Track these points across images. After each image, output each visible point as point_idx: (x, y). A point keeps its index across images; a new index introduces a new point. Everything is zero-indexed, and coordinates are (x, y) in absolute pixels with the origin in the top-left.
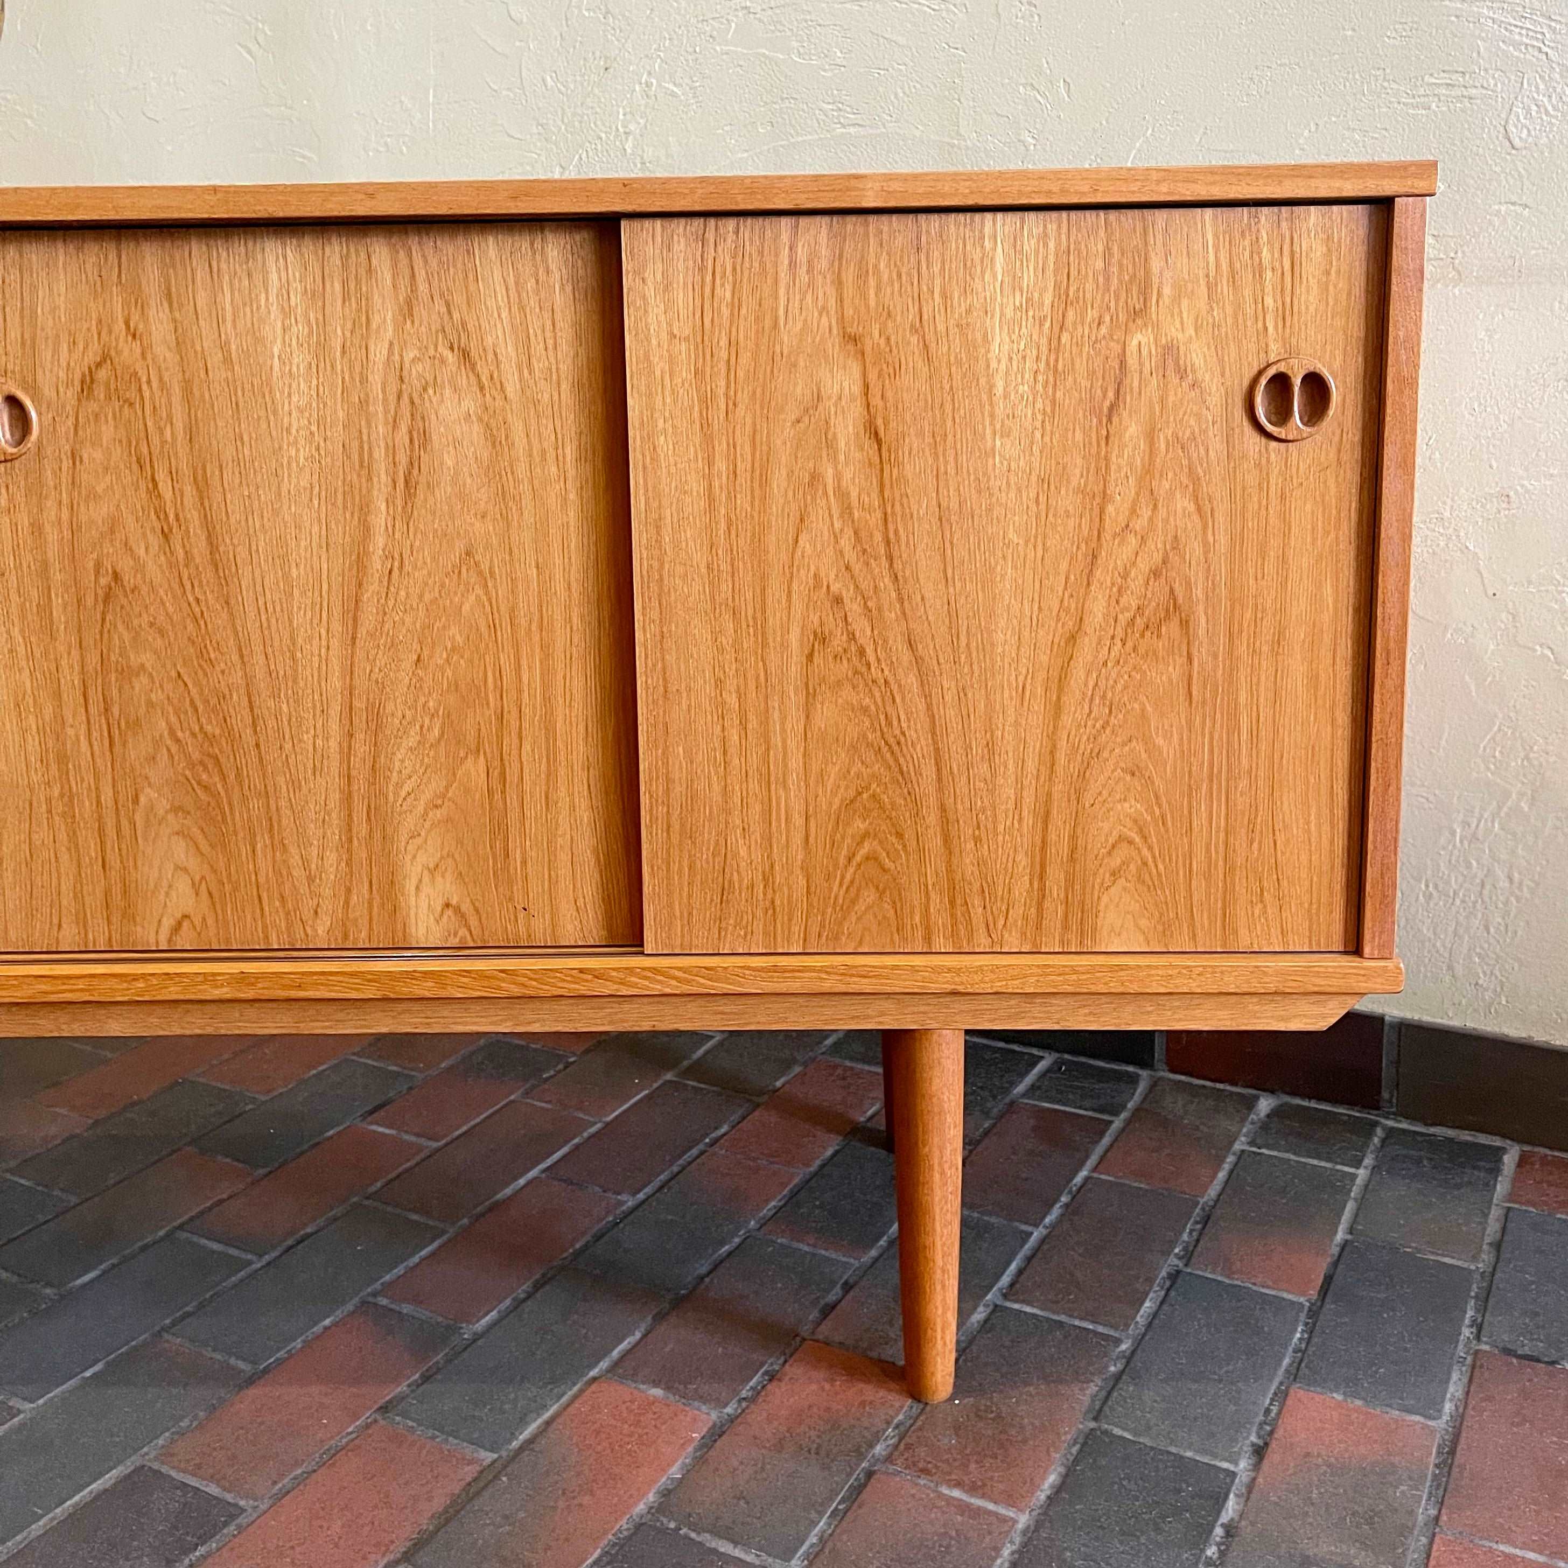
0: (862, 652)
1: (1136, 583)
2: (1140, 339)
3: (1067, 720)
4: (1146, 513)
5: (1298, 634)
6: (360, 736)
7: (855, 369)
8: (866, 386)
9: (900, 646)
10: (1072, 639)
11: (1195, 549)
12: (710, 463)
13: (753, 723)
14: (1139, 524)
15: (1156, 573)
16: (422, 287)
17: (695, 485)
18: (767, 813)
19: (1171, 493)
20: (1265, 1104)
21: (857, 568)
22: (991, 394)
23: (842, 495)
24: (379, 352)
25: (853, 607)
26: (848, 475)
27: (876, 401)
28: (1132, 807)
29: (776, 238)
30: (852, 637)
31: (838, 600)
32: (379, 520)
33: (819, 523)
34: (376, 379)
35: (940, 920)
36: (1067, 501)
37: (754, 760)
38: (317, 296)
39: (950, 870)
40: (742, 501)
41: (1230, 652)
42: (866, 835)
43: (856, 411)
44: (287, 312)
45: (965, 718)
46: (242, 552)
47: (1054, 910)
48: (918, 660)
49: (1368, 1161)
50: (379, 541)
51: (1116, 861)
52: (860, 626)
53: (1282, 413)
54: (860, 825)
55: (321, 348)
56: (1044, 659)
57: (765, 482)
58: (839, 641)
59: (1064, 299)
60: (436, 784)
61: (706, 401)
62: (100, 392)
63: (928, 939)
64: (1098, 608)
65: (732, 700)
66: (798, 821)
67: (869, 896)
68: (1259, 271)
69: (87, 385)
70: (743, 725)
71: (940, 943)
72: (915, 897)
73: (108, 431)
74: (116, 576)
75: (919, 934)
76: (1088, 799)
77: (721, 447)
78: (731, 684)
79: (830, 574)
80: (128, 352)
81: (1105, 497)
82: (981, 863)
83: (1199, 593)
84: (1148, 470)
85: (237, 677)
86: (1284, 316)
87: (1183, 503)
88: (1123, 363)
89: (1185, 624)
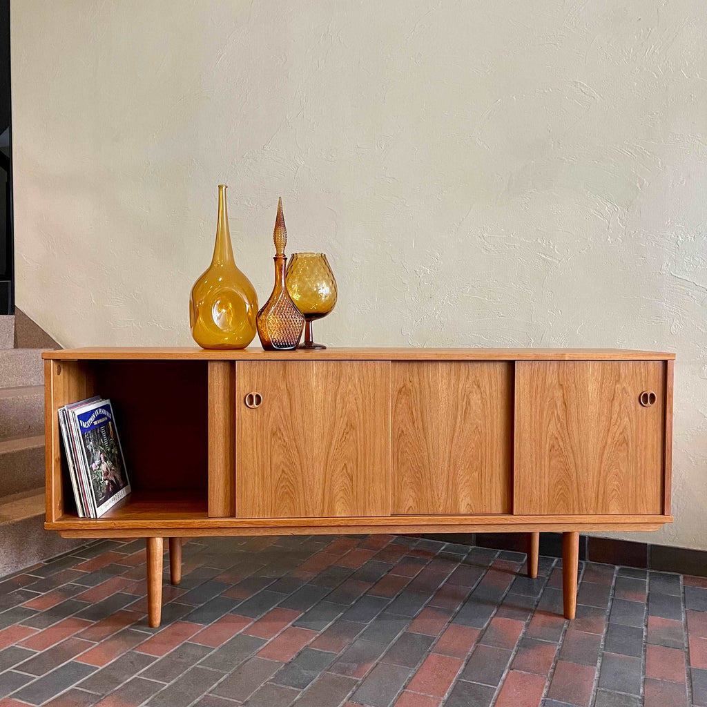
0: (561, 449)
1: (617, 435)
2: (618, 386)
3: (603, 465)
4: (619, 421)
5: (649, 446)
6: (451, 467)
7: (561, 391)
8: (563, 394)
9: (569, 448)
10: (604, 447)
11: (629, 428)
12: (531, 409)
13: (538, 465)
14: (618, 424)
15: (621, 434)
16: (471, 373)
17: (528, 414)
18: (540, 484)
19: (624, 418)
20: (617, 568)
21: (561, 432)
22: (588, 395)
23: (558, 416)
24: (461, 386)
25: (560, 440)
26: (559, 412)
27: (565, 397)
28: (616, 483)
29: (546, 365)
30: (559, 446)
31: (557, 438)
32: (458, 421)
33: (553, 422)
34: (460, 391)
35: (576, 508)
36: (603, 418)
37: (538, 472)
38: (449, 374)
39: (578, 496)
40: (538, 418)
41: (636, 450)
42: (561, 489)
43: (561, 399)
44: (443, 377)
45: (582, 463)
46: (429, 427)
47: (600, 505)
48: (573, 451)
49: (648, 578)
50: (458, 425)
51: (613, 494)
52: (561, 443)
53: (646, 402)
54: (560, 487)
55: (449, 385)
56: (599, 451)
57: (542, 414)
58: (557, 447)
59: (603, 378)
60: (467, 477)
61: (531, 397)
62: (402, 393)
63: (574, 511)
64: (609, 442)
65: (534, 460)
66: (547, 486)
67: (561, 502)
68: (641, 373)
69: (400, 392)
70: (536, 464)
71: (576, 512)
72: (571, 502)
73: (403, 401)
74: (402, 431)
75: (572, 511)
76: (607, 481)
77: (534, 407)
78: (534, 456)
79: (555, 433)
80: (409, 385)
81: (611, 418)
82: (585, 495)
83: (630, 437)
84: (619, 412)
85: (426, 454)
86: (646, 382)
87: (626, 419)
88: (615, 391)
89: (627, 444)
